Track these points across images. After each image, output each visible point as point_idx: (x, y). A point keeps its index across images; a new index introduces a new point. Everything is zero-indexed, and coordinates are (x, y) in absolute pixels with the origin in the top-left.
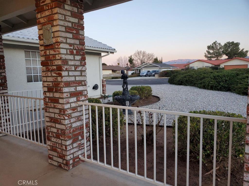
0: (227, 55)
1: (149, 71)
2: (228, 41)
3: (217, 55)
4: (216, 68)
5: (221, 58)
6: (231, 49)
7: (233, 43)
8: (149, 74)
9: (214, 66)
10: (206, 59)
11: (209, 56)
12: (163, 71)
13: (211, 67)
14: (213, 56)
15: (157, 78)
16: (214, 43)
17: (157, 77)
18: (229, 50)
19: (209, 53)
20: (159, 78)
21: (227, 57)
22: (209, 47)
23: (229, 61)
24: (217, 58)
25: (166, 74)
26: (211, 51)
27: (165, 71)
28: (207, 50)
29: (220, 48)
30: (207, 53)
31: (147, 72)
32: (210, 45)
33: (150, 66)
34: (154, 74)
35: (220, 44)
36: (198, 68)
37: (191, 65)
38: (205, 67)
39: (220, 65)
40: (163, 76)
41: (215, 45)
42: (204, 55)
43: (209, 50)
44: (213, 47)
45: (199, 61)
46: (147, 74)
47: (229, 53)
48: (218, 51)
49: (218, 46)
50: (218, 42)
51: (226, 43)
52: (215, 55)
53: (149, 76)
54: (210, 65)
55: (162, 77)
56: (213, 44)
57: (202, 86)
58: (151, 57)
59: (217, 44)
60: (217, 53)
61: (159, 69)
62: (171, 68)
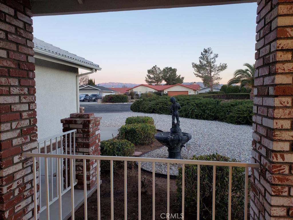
0: (166, 81)
1: (87, 95)
2: (167, 67)
3: (157, 80)
4: (159, 93)
5: (161, 83)
6: (169, 75)
7: (171, 68)
8: (88, 98)
9: (157, 91)
10: (147, 84)
11: (150, 80)
12: (106, 96)
13: (155, 93)
14: (154, 81)
15: (100, 104)
16: (154, 67)
17: (99, 102)
18: (168, 75)
19: (149, 77)
20: (103, 104)
21: (166, 83)
22: (149, 72)
23: (171, 87)
24: (157, 83)
25: (110, 99)
26: (152, 76)
27: (109, 95)
28: (148, 74)
29: (160, 73)
30: (147, 77)
31: (85, 96)
32: (150, 69)
33: (87, 89)
34: (94, 98)
35: (159, 69)
36: (142, 93)
37: (135, 90)
38: (148, 92)
39: (164, 91)
40: (107, 101)
41: (155, 69)
42: (145, 79)
43: (149, 74)
44: (153, 71)
45: (142, 85)
46: (85, 98)
47: (167, 79)
48: (159, 76)
49: (158, 71)
50: (158, 66)
51: (164, 68)
52: (155, 80)
53: (89, 102)
54: (154, 91)
55: (105, 102)
56: (152, 68)
57: (184, 115)
58: (85, 78)
59: (157, 69)
60: (157, 78)
61: (99, 93)
62: (113, 92)
